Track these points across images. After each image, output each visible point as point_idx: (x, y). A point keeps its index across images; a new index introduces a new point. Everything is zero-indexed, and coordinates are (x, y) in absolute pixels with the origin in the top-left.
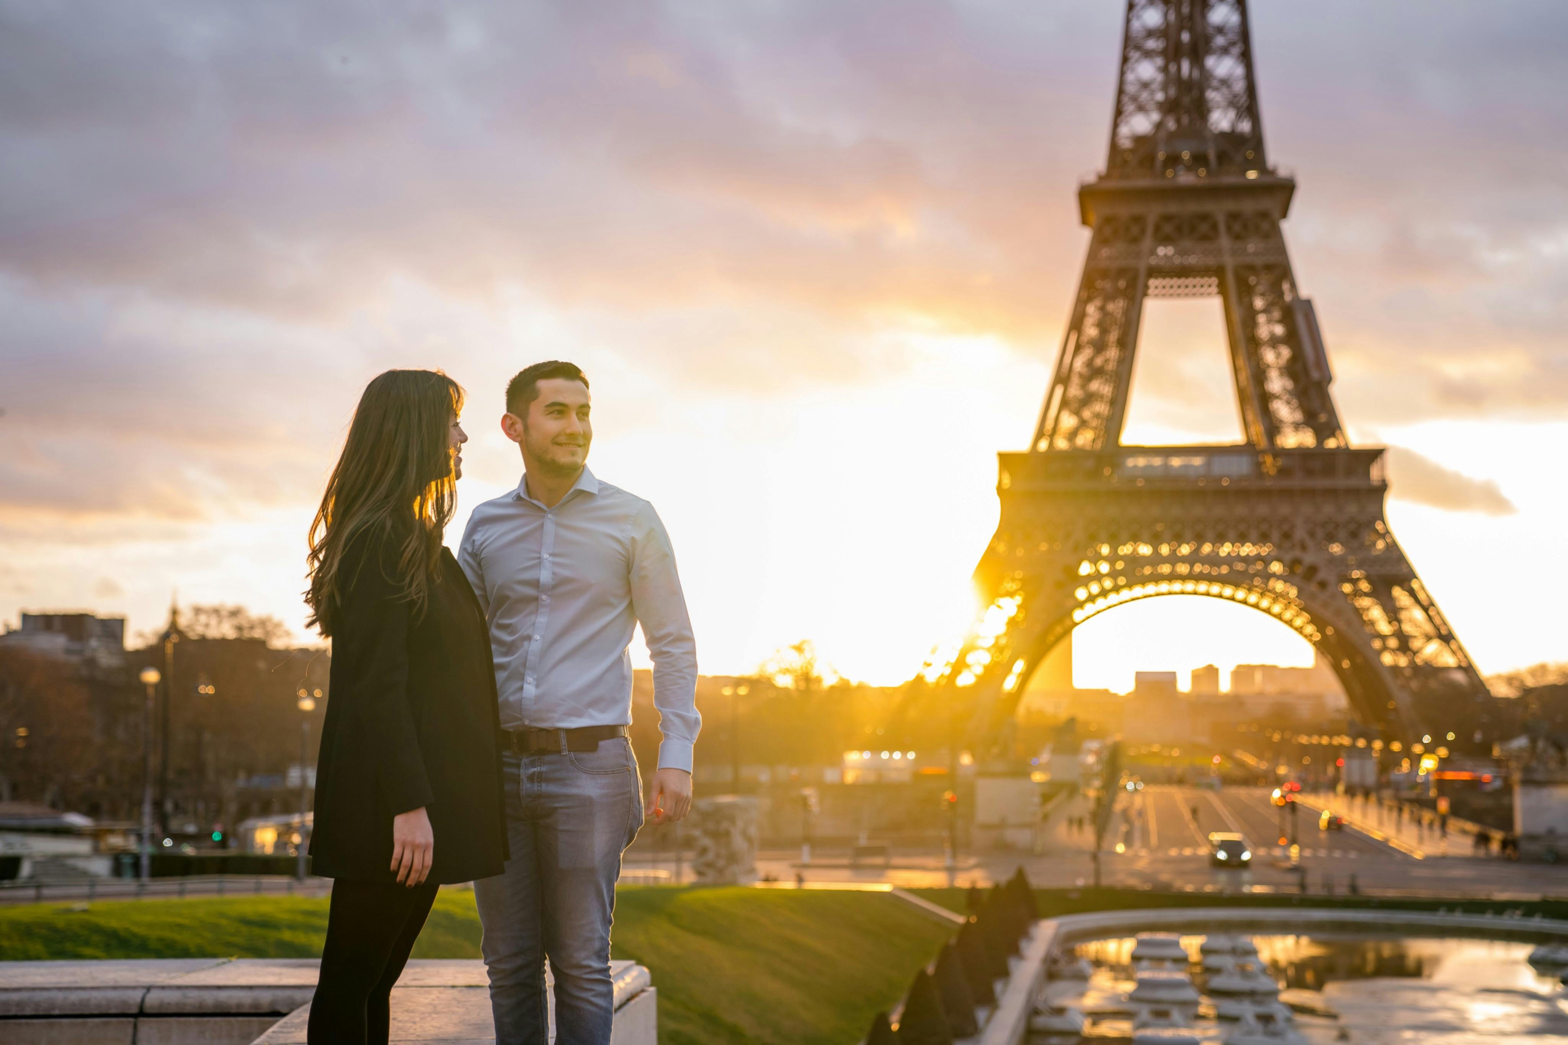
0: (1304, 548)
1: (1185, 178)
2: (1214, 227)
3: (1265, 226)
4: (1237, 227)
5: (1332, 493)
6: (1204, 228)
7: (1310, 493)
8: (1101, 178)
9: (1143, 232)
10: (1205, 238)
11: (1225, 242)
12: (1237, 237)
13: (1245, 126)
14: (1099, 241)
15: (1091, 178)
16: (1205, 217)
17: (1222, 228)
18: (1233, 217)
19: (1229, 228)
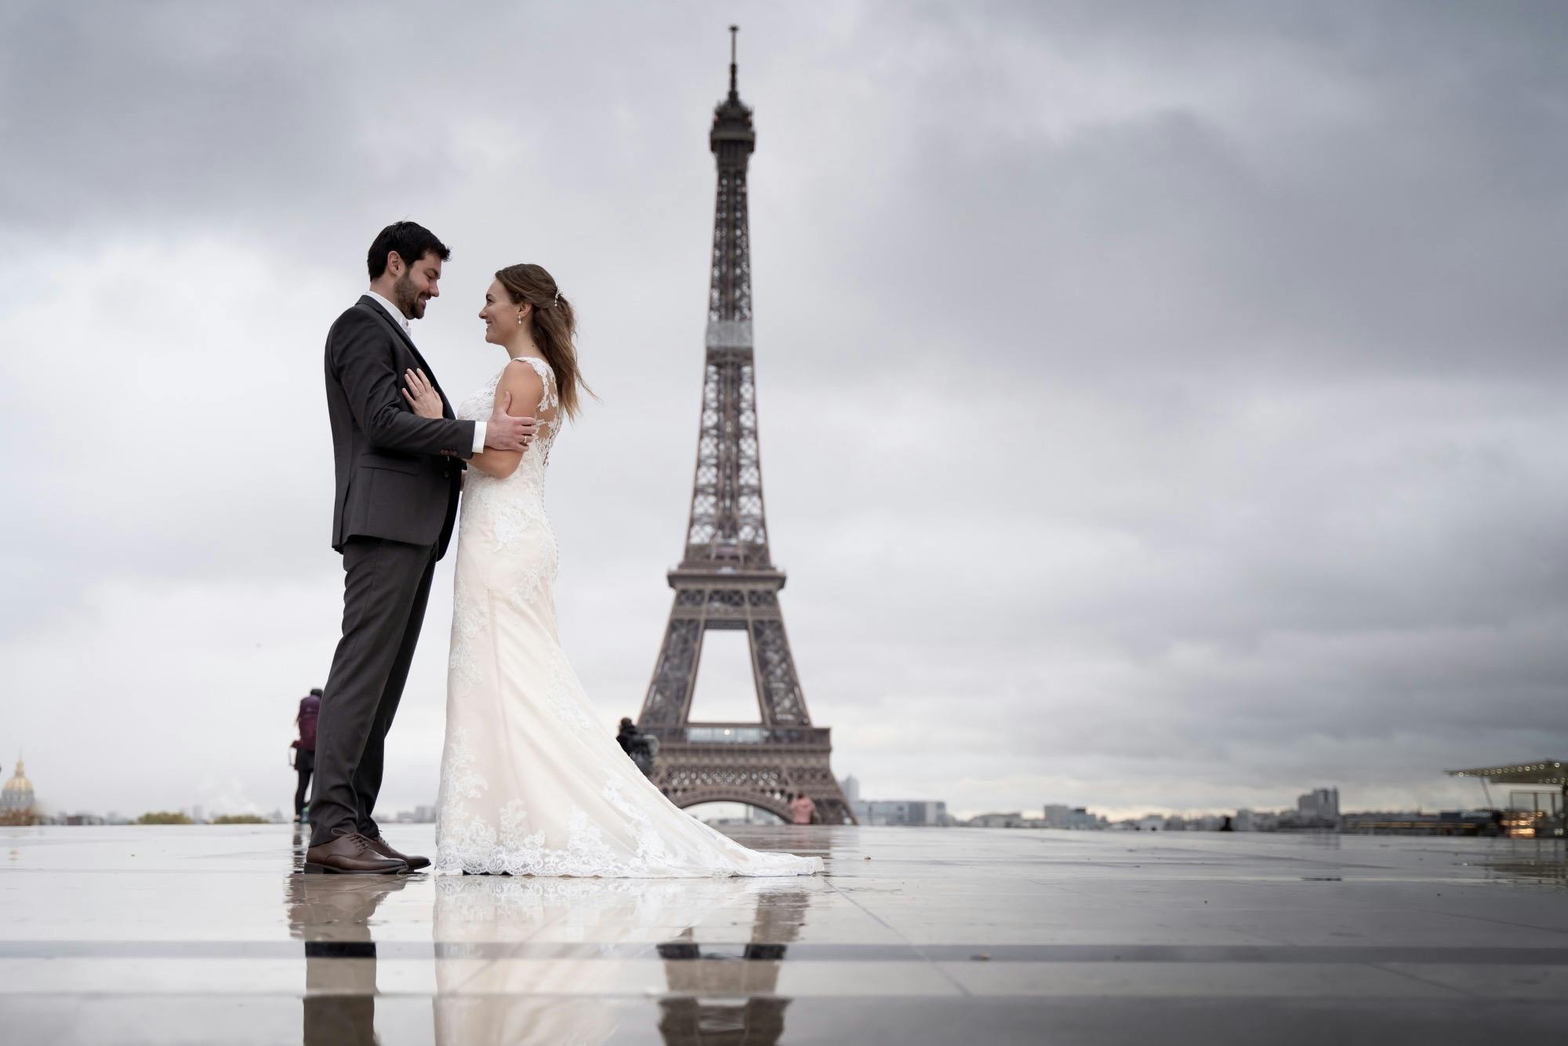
0: (786, 783)
1: (727, 571)
2: (742, 598)
3: (770, 599)
4: (754, 599)
5: (802, 752)
6: (736, 598)
7: (790, 752)
8: (681, 566)
9: (703, 599)
10: (737, 604)
11: (747, 607)
12: (755, 604)
13: (760, 541)
14: (679, 601)
15: (674, 568)
16: (737, 592)
17: (746, 599)
18: (753, 593)
19: (750, 599)
